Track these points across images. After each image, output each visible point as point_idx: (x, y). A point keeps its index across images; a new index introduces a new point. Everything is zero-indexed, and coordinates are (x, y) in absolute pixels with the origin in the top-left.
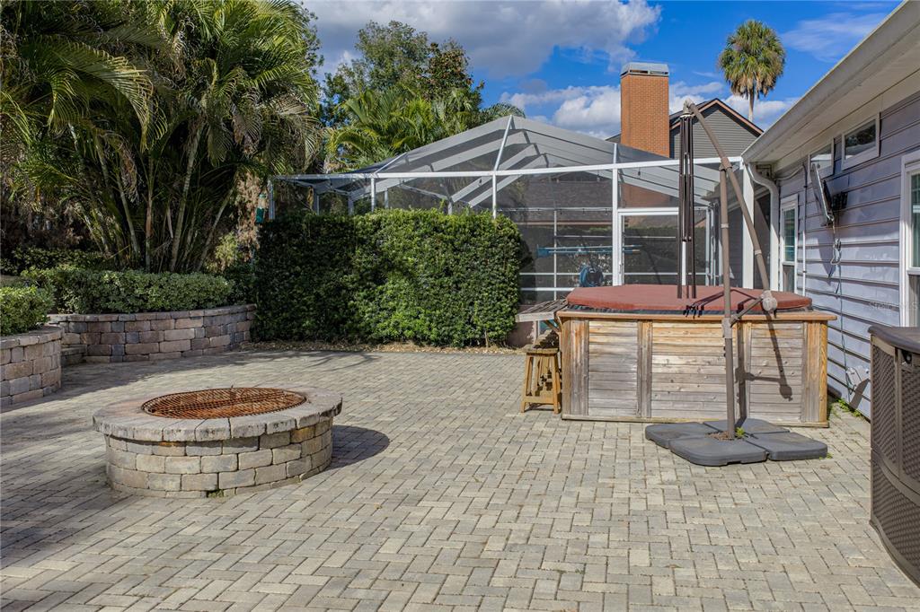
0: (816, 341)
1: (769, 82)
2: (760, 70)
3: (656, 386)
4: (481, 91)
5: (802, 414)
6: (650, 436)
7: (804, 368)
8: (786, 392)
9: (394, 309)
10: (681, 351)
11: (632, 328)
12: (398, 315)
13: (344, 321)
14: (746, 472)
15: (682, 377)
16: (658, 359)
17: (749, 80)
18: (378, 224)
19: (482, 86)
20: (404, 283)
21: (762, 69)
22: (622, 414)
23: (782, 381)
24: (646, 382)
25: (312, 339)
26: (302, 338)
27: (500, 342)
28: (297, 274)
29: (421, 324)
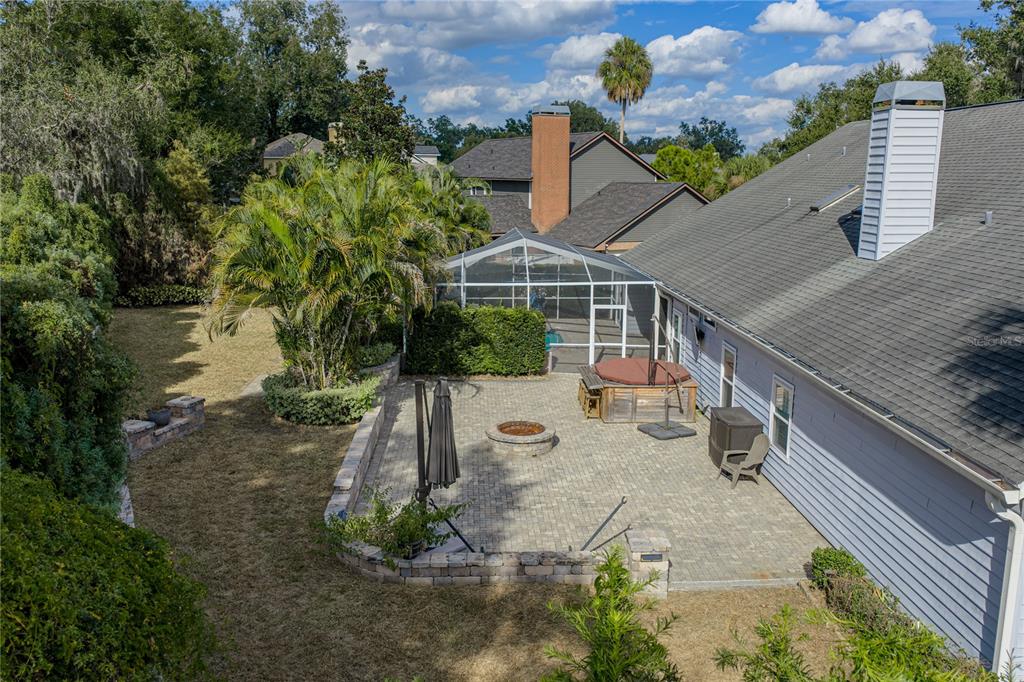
0: (693, 394)
1: (639, 92)
2: (632, 83)
3: (638, 410)
4: (403, 104)
5: (687, 418)
6: (639, 429)
7: (688, 403)
8: (682, 411)
9: (482, 359)
10: (647, 398)
11: (630, 390)
12: (486, 362)
13: (456, 365)
14: (674, 441)
15: (647, 407)
16: (639, 401)
17: (623, 91)
18: (473, 316)
19: (405, 98)
20: (488, 346)
21: (633, 82)
22: (626, 420)
23: (680, 408)
24: (635, 408)
25: (436, 373)
26: (431, 373)
27: (535, 373)
28: (431, 341)
29: (497, 367)
